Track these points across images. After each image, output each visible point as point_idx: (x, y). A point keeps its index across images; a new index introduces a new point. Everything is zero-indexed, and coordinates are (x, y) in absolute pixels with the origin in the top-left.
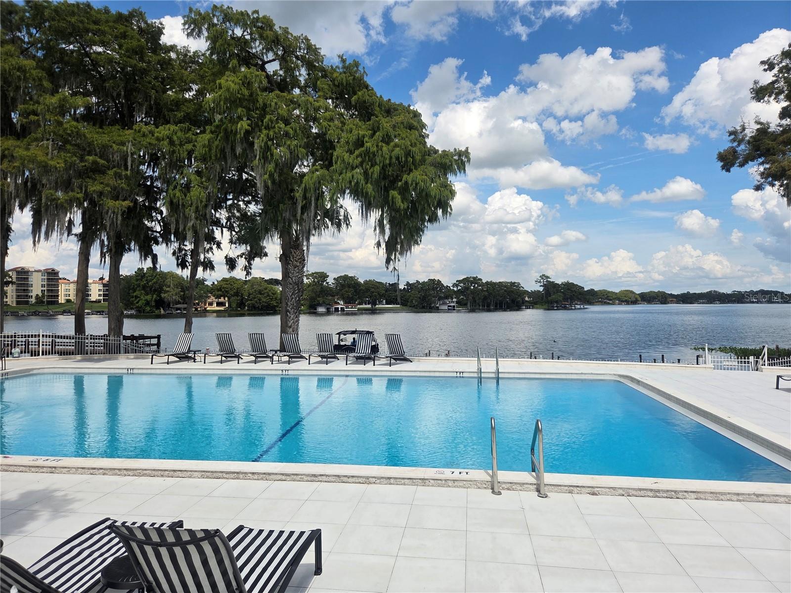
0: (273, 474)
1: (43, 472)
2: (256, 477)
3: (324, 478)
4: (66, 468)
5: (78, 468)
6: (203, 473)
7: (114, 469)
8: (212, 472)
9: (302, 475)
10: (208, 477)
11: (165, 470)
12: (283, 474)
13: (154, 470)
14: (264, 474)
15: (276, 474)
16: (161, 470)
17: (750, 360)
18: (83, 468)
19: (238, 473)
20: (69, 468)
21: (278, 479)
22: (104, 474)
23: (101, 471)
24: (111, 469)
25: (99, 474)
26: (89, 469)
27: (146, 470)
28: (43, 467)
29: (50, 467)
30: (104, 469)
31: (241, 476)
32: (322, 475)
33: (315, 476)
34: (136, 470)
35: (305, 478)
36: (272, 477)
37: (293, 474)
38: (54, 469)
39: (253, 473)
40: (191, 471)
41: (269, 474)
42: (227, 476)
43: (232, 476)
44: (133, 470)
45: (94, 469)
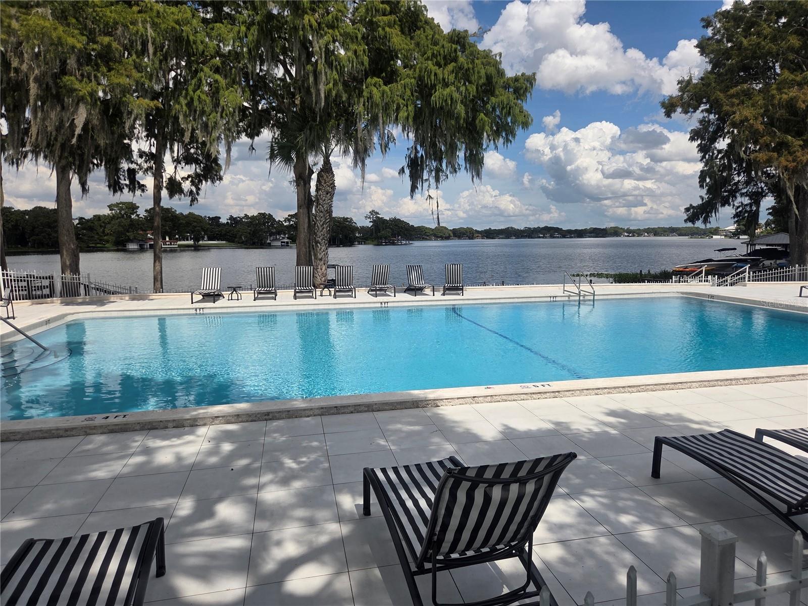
0: (761, 378)
1: (546, 398)
2: (747, 381)
3: (801, 377)
4: (569, 391)
5: (583, 390)
6: (701, 383)
7: (618, 387)
8: (708, 381)
9: (783, 376)
10: (705, 386)
11: (667, 384)
12: (768, 377)
13: (656, 385)
14: (753, 378)
15: (763, 377)
16: (663, 384)
17: (709, 279)
18: (587, 389)
19: (731, 380)
20: (573, 391)
21: (764, 381)
22: (609, 393)
23: (606, 390)
24: (615, 388)
25: (604, 393)
26: (593, 389)
27: (649, 385)
28: (546, 393)
29: (553, 392)
30: (609, 388)
31: (734, 382)
32: (800, 375)
33: (794, 376)
34: (639, 386)
35: (786, 378)
36: (761, 380)
37: (777, 376)
38: (557, 393)
39: (744, 379)
40: (690, 382)
41: (757, 378)
42: (722, 383)
43: (727, 383)
44: (637, 386)
45: (599, 389)
